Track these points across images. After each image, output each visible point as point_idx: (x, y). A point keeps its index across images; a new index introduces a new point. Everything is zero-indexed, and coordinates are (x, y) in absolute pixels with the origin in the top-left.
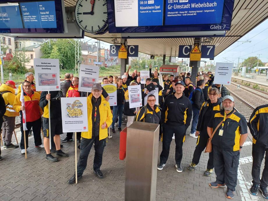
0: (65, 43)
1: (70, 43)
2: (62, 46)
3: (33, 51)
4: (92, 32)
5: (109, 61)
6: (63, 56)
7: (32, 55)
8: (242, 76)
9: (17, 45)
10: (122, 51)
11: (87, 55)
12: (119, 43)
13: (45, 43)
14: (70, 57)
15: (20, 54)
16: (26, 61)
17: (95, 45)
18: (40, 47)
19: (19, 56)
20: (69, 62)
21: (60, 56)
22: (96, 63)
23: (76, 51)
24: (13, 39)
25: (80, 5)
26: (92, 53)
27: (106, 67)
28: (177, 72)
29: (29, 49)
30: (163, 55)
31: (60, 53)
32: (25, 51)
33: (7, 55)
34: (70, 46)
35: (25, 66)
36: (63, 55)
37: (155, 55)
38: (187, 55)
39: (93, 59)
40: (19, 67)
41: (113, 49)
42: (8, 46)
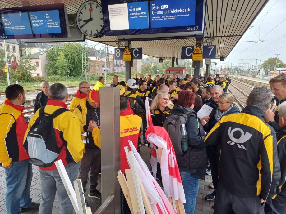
0: (72, 49)
1: (77, 48)
2: (68, 52)
3: (39, 58)
4: (92, 35)
5: (118, 66)
6: (70, 63)
7: (37, 63)
8: (260, 79)
9: (21, 52)
10: (127, 53)
11: (95, 61)
12: (123, 47)
13: (50, 49)
14: (77, 64)
15: (26, 62)
16: (32, 69)
17: (103, 51)
18: (46, 54)
19: (24, 64)
20: (76, 69)
21: (66, 63)
22: (104, 68)
23: (83, 57)
24: (17, 47)
25: (80, 12)
26: (100, 59)
27: (116, 73)
28: (183, 74)
29: (34, 56)
30: (172, 58)
31: (67, 60)
32: (31, 58)
33: (12, 63)
34: (77, 52)
35: (31, 74)
36: (70, 61)
37: (164, 58)
38: (190, 56)
39: (101, 65)
40: (24, 75)
41: (117, 53)
42: (13, 54)
